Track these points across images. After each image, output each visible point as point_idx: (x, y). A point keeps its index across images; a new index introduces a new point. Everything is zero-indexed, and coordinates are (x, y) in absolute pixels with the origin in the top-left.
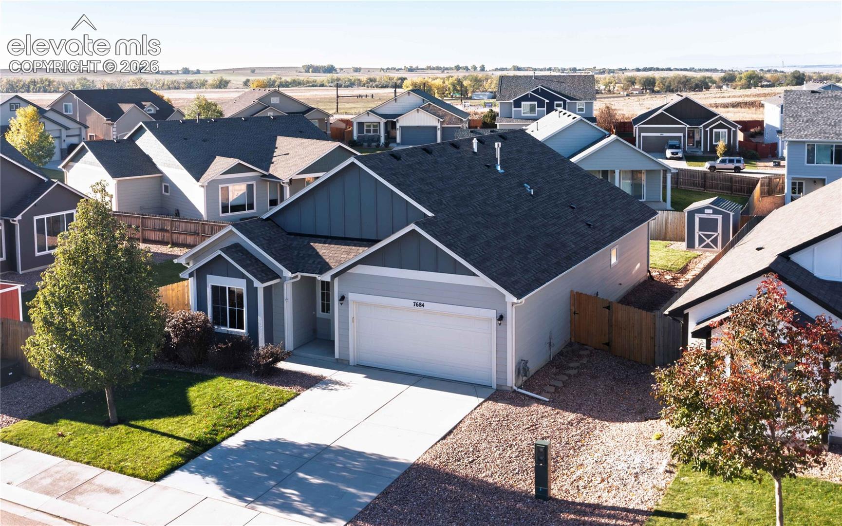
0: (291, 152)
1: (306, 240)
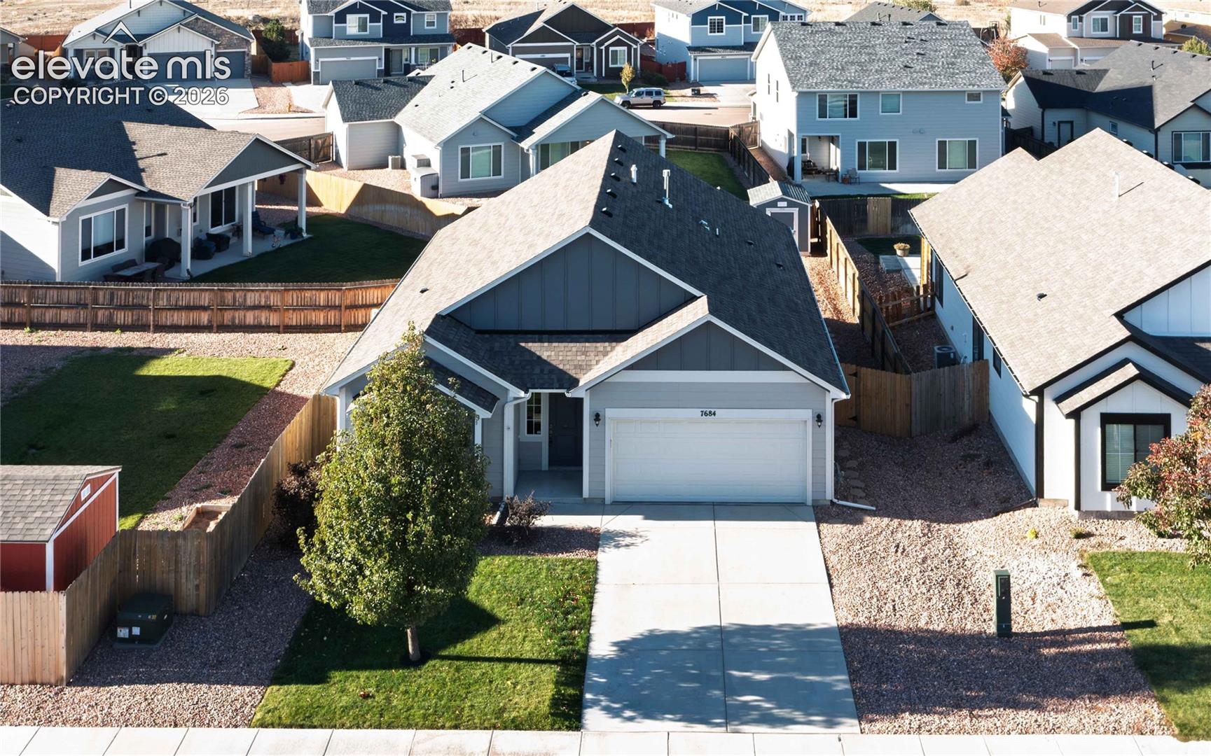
0: (169, 151)
1: (512, 339)
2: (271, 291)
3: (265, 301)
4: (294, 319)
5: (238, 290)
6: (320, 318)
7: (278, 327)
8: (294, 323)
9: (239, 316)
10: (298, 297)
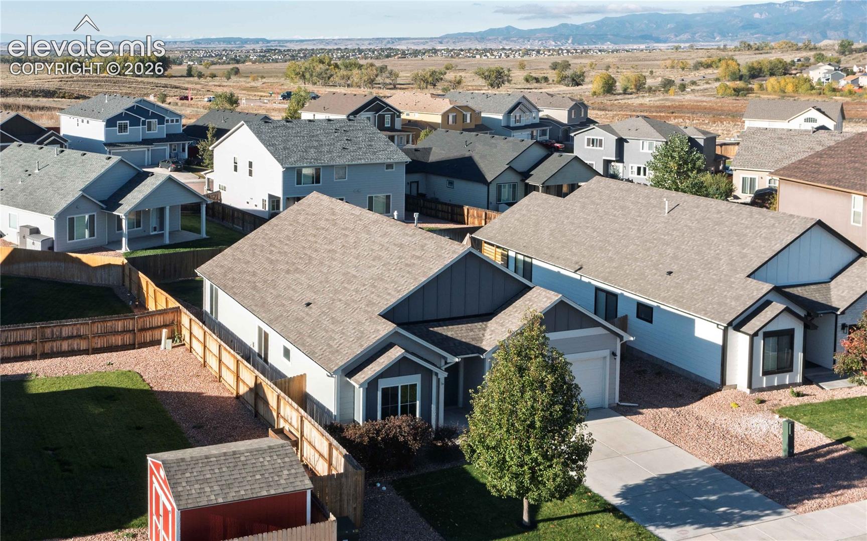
2: (81, 324)
3: (77, 333)
4: (99, 343)
5: (55, 326)
6: (118, 340)
7: (88, 350)
8: (99, 346)
9: (56, 345)
10: (101, 327)
